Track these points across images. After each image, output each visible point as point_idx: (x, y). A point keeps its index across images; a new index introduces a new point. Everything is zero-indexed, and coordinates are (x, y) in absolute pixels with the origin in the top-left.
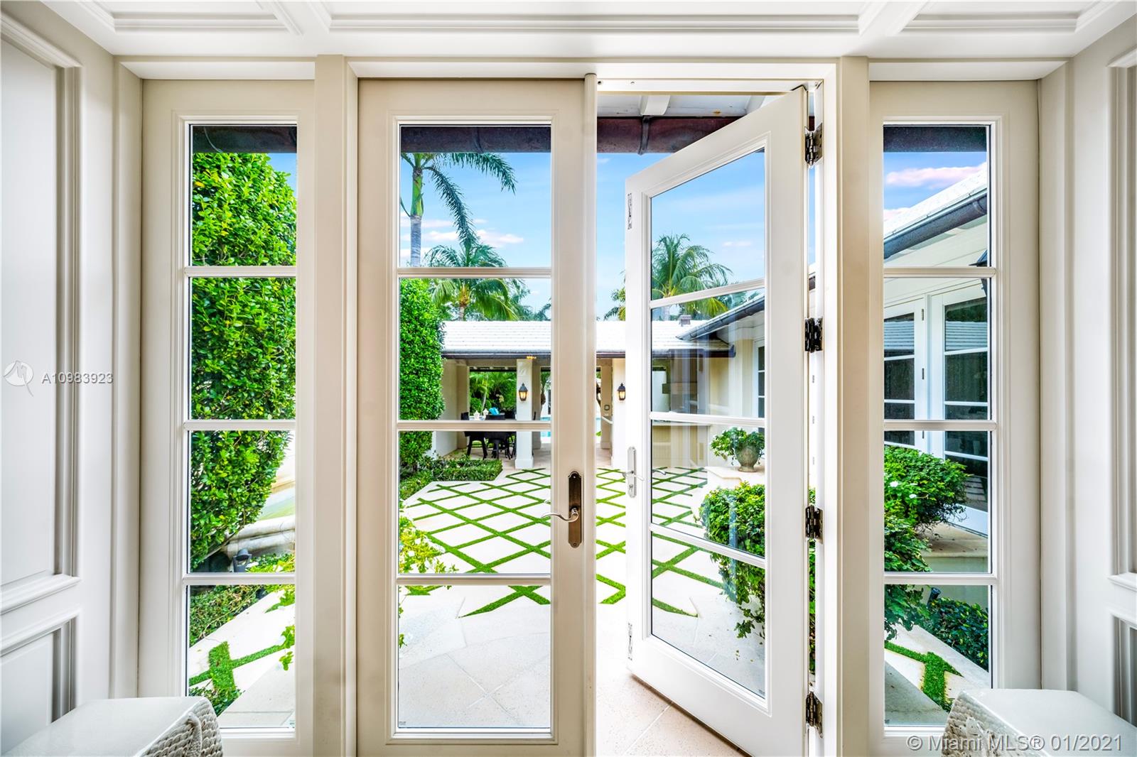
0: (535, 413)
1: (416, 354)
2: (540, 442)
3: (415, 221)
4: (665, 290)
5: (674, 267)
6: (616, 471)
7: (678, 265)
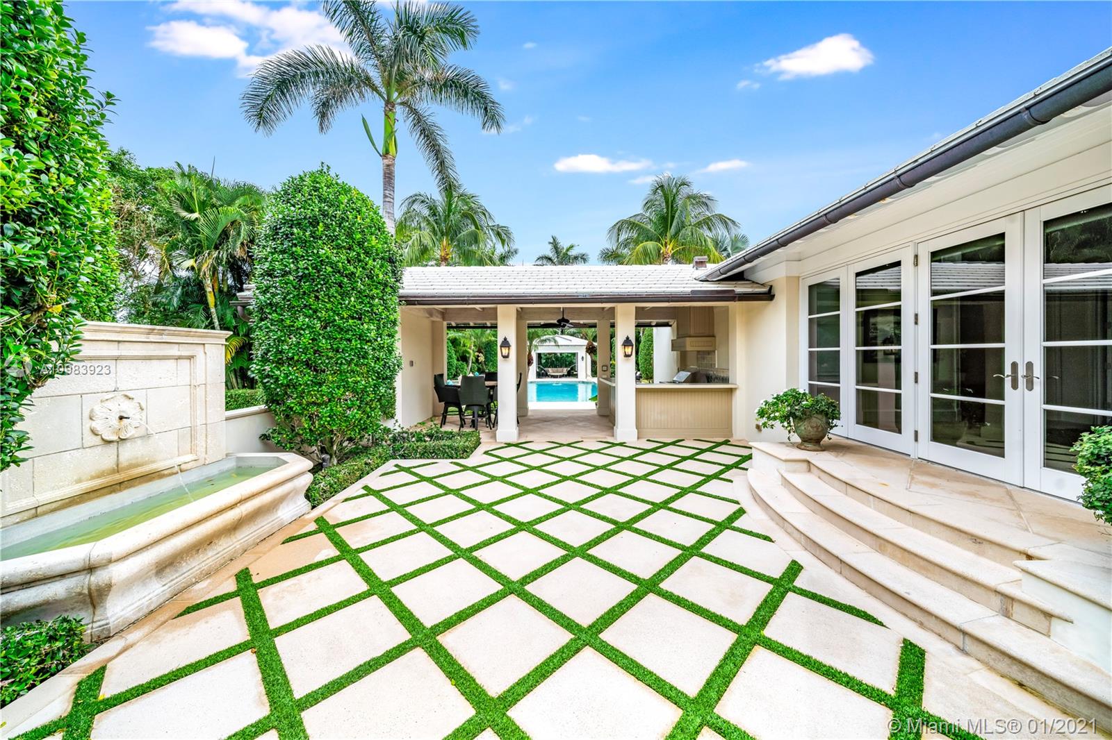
0: (521, 374)
1: (359, 292)
2: (527, 409)
3: (386, 162)
4: (664, 243)
5: (673, 217)
6: (622, 444)
7: (676, 216)
